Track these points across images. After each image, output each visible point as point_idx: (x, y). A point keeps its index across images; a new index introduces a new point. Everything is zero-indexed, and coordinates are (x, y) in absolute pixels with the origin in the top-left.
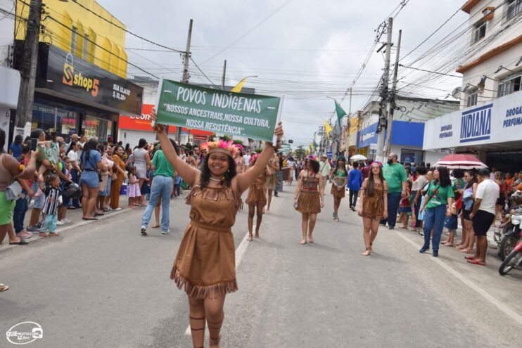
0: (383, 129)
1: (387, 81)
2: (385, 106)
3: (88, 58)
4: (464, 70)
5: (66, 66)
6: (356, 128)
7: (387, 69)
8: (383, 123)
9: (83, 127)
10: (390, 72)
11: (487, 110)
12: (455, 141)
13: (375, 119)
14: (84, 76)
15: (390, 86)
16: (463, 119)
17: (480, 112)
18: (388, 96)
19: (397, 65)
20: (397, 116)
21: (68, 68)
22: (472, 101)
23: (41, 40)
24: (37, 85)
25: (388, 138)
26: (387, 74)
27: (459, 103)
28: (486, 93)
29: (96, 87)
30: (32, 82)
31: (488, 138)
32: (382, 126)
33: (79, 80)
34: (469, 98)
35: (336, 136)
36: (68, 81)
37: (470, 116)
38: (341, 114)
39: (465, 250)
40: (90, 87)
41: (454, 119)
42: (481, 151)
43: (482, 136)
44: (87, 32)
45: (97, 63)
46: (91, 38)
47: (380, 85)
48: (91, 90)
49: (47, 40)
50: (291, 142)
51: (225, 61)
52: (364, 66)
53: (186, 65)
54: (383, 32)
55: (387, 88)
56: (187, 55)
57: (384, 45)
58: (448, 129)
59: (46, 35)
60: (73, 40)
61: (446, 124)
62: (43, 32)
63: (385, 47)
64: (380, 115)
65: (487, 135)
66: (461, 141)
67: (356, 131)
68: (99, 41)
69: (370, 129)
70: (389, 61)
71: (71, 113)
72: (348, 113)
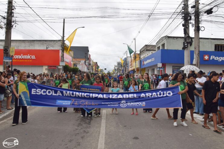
6: (138, 58)
8: (188, 41)
32: (188, 43)
38: (131, 52)
50: (105, 69)
51: (64, 19)
72: (134, 51)
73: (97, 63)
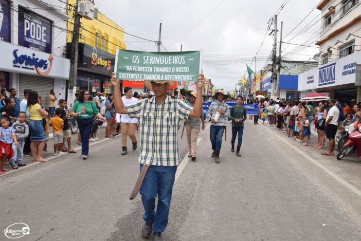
0: (275, 80)
1: (275, 52)
2: (275, 66)
3: (104, 49)
4: (319, 44)
5: (93, 54)
6: (260, 80)
7: (275, 45)
8: (274, 77)
9: (103, 87)
10: (277, 47)
11: (333, 66)
12: (315, 85)
13: (270, 74)
14: (103, 59)
15: (278, 55)
16: (320, 72)
17: (329, 67)
18: (277, 61)
19: (281, 42)
20: (283, 72)
21: (94, 55)
22: (325, 61)
23: (79, 42)
24: (79, 66)
25: (277, 85)
26: (275, 48)
27: (318, 63)
28: (333, 57)
29: (109, 65)
30: (76, 64)
31: (334, 82)
32: (274, 78)
33: (101, 62)
34: (323, 60)
35: (248, 86)
36: (94, 62)
37: (324, 70)
38: (250, 72)
39: (320, 147)
40: (106, 65)
41: (315, 72)
42: (331, 90)
43: (330, 81)
44: (103, 35)
45: (109, 51)
46: (106, 38)
47: (272, 55)
48: (107, 66)
49: (83, 41)
50: (222, 89)
52: (262, 44)
53: (159, 49)
54: (272, 24)
55: (275, 56)
56: (159, 43)
57: (273, 31)
58: (311, 78)
59: (82, 39)
60: (96, 40)
61: (311, 76)
62: (80, 37)
63: (273, 32)
64: (272, 72)
65: (333, 81)
66: (319, 85)
67: (260, 82)
68: (110, 39)
69: (268, 81)
70: (276, 40)
71: (97, 80)
72: (254, 72)
73: (211, 81)
